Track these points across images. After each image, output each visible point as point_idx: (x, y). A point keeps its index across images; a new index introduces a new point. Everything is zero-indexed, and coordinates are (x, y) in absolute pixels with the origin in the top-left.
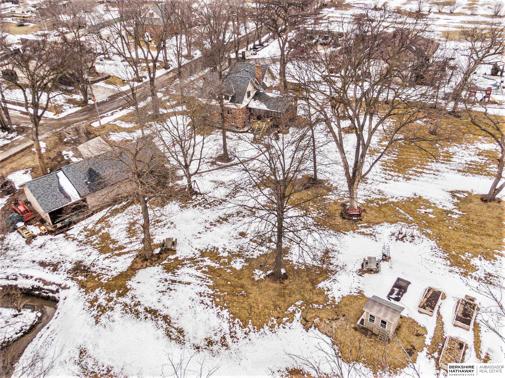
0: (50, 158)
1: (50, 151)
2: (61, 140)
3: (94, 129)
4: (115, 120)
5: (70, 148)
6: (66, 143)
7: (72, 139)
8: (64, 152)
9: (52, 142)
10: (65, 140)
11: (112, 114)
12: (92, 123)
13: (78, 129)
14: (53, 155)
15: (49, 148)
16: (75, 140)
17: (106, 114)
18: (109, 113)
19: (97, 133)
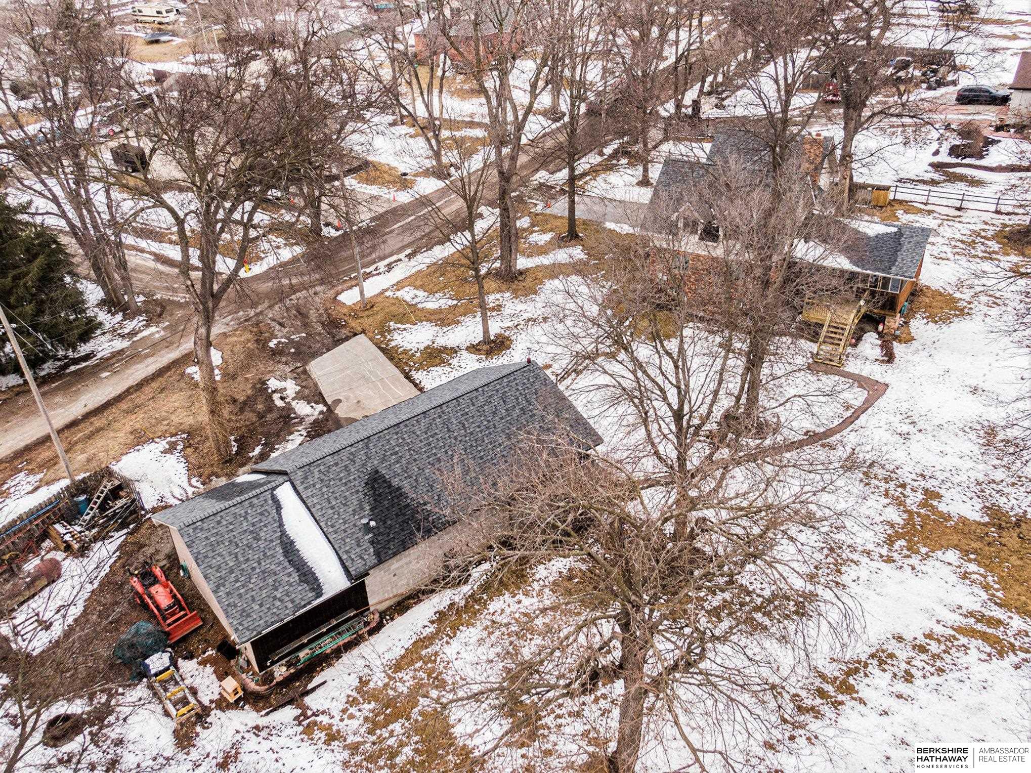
0: (234, 401)
1: (234, 377)
2: (262, 342)
3: (345, 310)
4: (399, 285)
5: (287, 369)
6: (276, 353)
7: (292, 341)
8: (273, 384)
9: (238, 348)
10: (272, 344)
11: (390, 267)
12: (338, 293)
13: (304, 311)
14: (242, 390)
15: (231, 369)
16: (298, 345)
17: (372, 268)
18: (382, 265)
19: (355, 324)
